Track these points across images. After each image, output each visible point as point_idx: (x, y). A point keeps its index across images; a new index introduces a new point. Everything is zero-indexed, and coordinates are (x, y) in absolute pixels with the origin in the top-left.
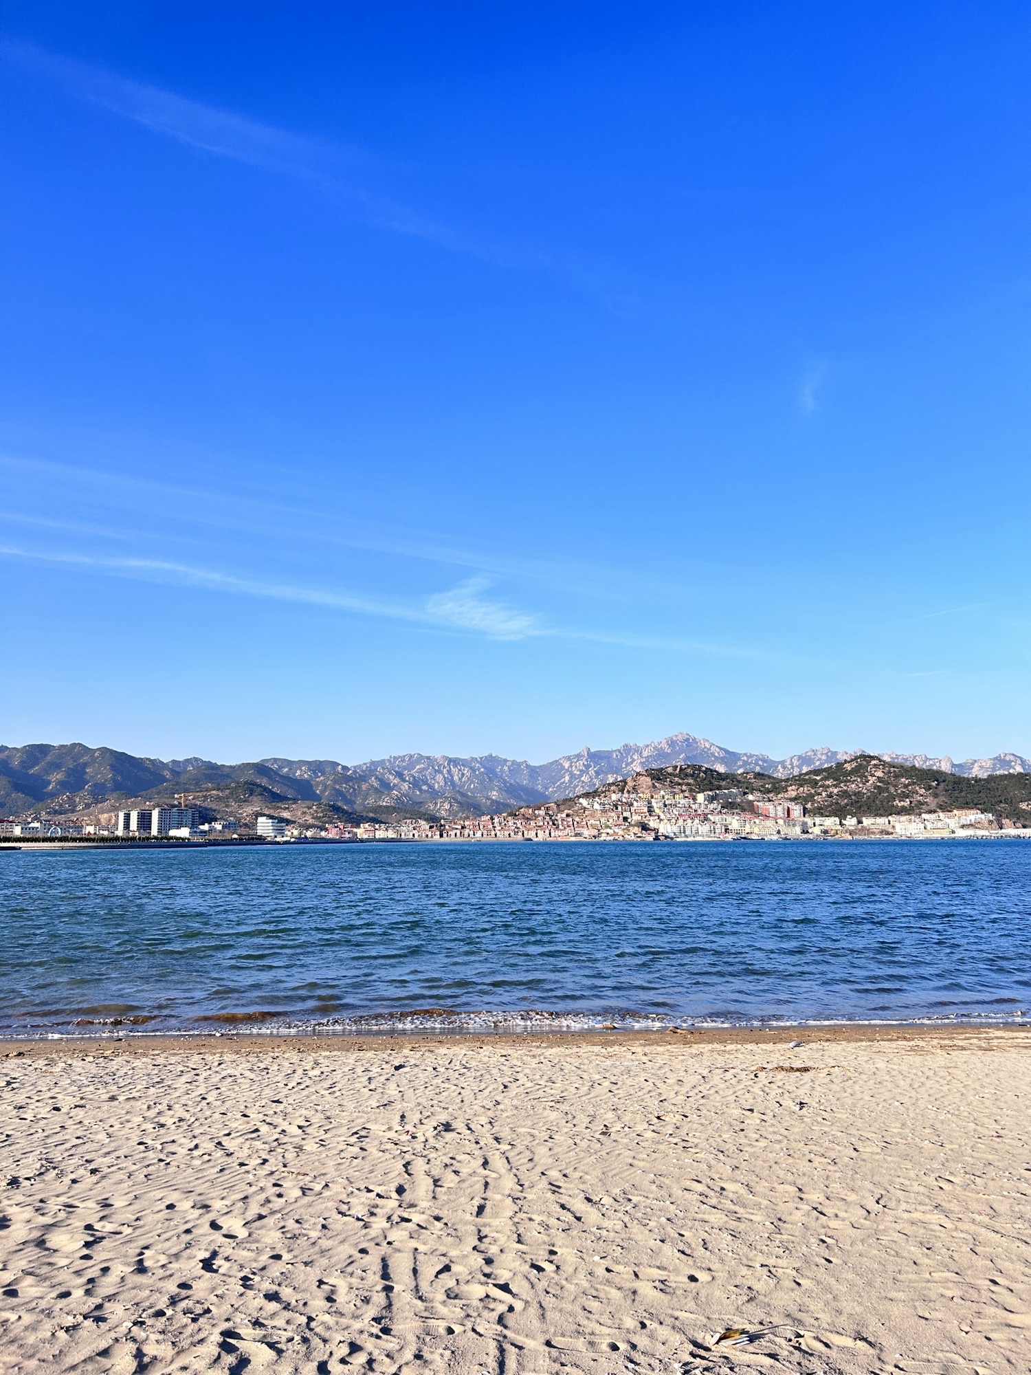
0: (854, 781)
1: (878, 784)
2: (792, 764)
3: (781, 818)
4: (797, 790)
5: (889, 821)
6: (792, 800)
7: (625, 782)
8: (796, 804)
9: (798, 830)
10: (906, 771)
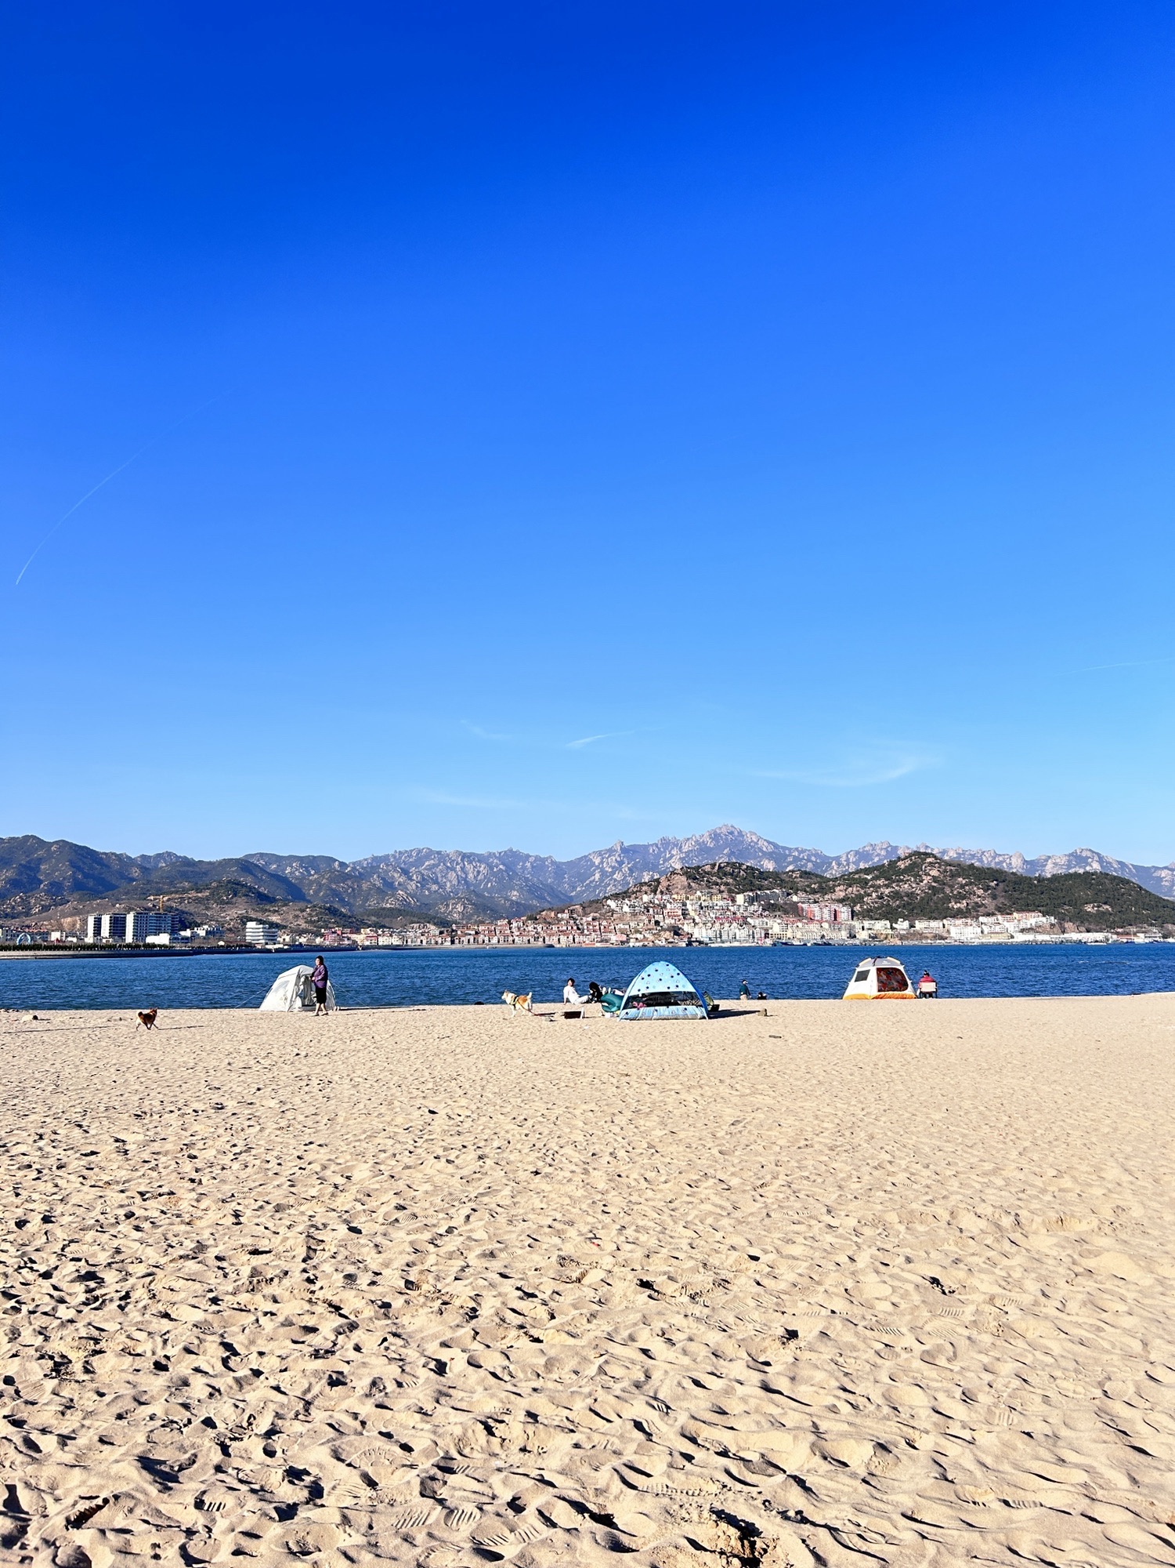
0: (908, 880)
1: (933, 884)
2: (847, 860)
3: (826, 921)
4: (845, 890)
5: (944, 925)
7: (659, 881)
9: (844, 934)
10: (963, 869)
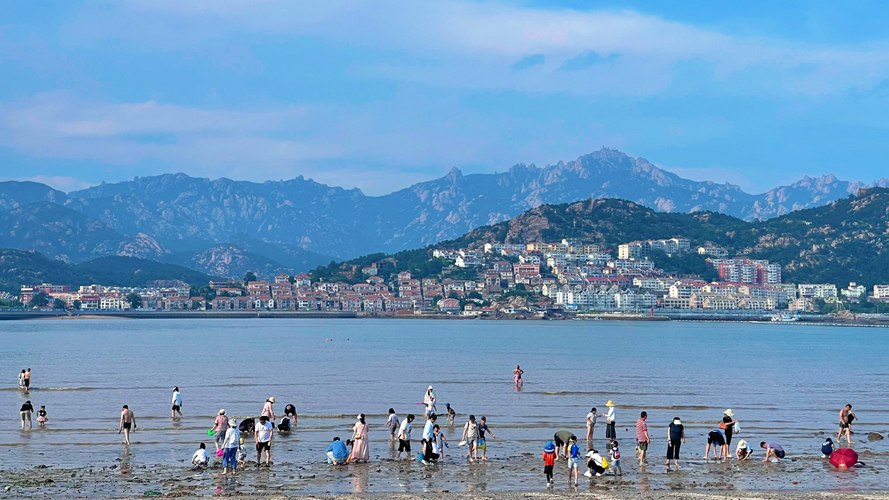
0: (864, 228)
2: (776, 199)
3: (746, 284)
4: (774, 240)
6: (765, 256)
8: (771, 263)
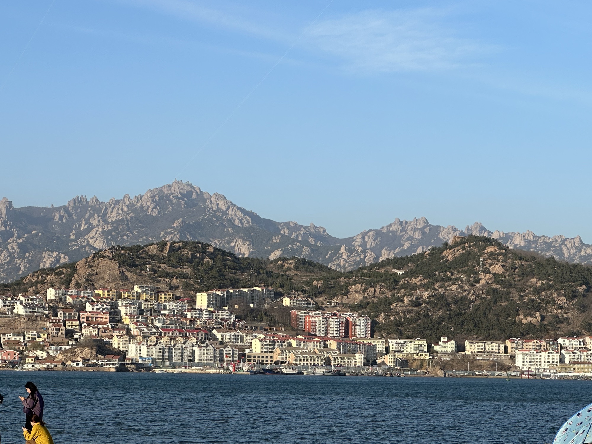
1: (495, 286)
6: (354, 308)
7: (72, 267)
8: (360, 316)
10: (540, 265)
